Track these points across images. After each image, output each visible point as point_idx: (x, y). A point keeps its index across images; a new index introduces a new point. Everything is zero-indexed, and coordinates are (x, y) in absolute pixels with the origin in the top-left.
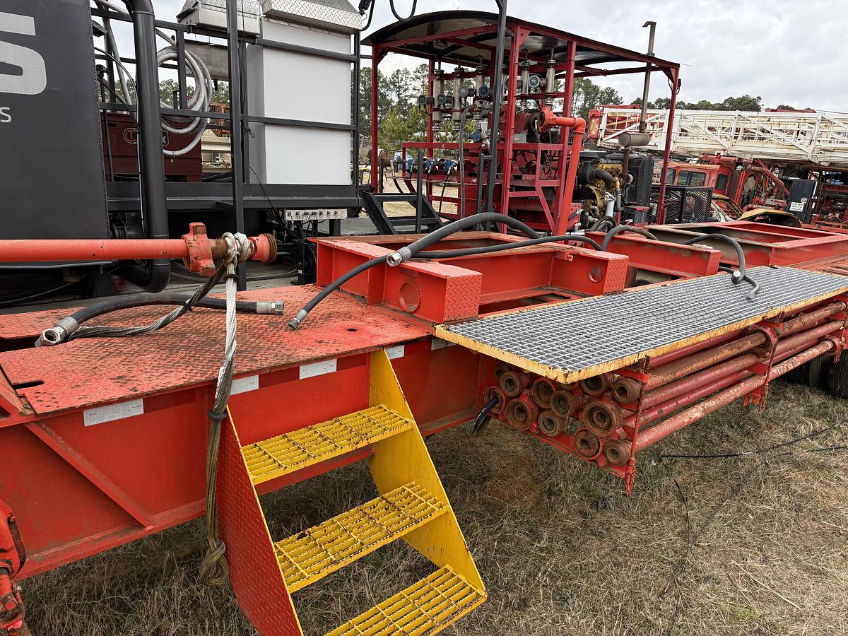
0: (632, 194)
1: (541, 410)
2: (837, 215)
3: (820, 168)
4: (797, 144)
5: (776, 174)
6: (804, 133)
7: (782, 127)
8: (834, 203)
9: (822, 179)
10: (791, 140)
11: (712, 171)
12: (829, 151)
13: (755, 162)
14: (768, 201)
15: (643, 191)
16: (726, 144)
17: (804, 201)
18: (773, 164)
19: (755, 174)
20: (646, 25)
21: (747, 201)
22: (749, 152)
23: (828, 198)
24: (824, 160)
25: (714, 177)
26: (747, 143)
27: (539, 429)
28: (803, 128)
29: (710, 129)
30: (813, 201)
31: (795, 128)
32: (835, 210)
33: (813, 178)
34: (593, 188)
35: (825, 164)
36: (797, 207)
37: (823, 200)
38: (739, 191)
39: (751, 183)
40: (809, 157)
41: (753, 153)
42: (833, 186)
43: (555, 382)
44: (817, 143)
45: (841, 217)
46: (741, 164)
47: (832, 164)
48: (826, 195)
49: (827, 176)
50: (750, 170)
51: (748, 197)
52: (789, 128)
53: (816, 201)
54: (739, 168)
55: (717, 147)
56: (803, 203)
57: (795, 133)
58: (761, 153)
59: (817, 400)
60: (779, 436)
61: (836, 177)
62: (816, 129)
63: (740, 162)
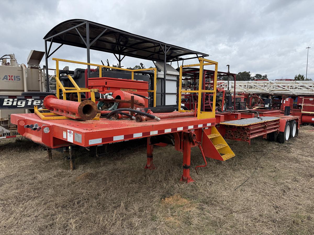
0: (228, 104)
1: (235, 135)
2: (278, 108)
3: (272, 95)
4: (264, 89)
5: (260, 97)
6: (266, 86)
7: (260, 85)
8: (277, 105)
9: (273, 98)
10: (263, 88)
11: (242, 97)
12: (273, 91)
13: (254, 94)
14: (259, 105)
15: (230, 103)
16: (245, 90)
17: (268, 104)
18: (258, 94)
19: (254, 98)
20: (227, 66)
21: (253, 105)
22: (251, 92)
23: (275, 103)
24: (272, 93)
25: (243, 99)
26: (250, 89)
27: (235, 138)
28: (266, 85)
29: (240, 86)
30: (271, 104)
31: (263, 85)
32: (277, 107)
33: (270, 98)
34: (219, 103)
35: (273, 94)
36: (267, 106)
37: (274, 104)
38: (250, 102)
39: (253, 100)
40: (268, 93)
41: (253, 92)
42: (276, 100)
43: (241, 126)
44: (270, 89)
45: (279, 108)
46: (250, 95)
47: (275, 94)
48: (274, 102)
49: (274, 97)
50: (253, 96)
51: (253, 104)
52: (262, 85)
53: (272, 104)
54: (250, 96)
55: (243, 91)
56: (268, 105)
57: (263, 87)
58: (255, 92)
59: (277, 143)
60: (270, 148)
61: (276, 97)
62: (269, 85)
63: (249, 94)
